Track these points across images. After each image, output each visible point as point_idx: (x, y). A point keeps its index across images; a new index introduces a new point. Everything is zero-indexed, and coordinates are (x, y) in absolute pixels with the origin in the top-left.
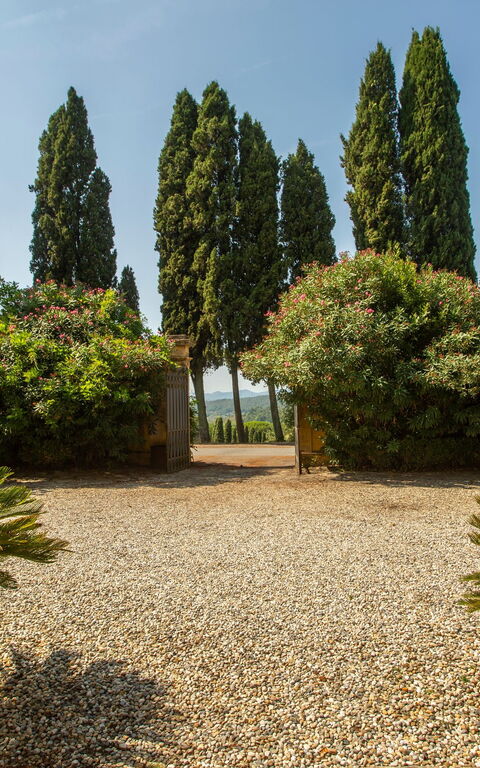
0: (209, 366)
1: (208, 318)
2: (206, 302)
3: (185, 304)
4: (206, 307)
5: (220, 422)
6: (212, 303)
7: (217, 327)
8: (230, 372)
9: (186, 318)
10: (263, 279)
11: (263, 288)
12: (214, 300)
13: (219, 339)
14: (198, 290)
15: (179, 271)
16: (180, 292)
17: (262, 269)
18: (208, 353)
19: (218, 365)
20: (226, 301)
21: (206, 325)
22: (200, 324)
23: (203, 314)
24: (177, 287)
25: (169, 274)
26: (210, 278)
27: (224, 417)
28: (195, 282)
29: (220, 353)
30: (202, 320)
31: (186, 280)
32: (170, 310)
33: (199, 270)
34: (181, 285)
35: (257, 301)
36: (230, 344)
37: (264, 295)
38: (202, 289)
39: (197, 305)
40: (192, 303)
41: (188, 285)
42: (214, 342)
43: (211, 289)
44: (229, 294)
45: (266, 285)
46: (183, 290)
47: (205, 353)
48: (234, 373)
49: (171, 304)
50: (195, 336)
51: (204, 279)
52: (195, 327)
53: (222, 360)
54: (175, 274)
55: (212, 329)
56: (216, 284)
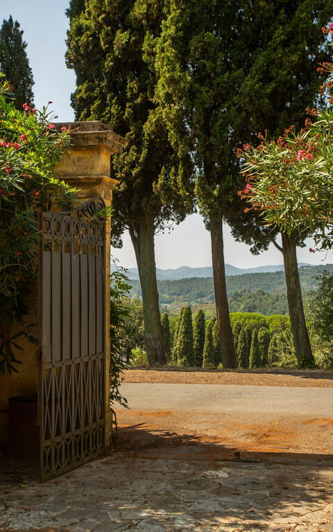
0: (167, 215)
1: (164, 113)
2: (161, 81)
3: (117, 88)
4: (161, 90)
5: (188, 313)
6: (172, 81)
7: (182, 133)
8: (209, 227)
9: (120, 116)
10: (279, 34)
11: (280, 52)
12: (177, 74)
13: (186, 158)
14: (145, 57)
15: (107, 21)
16: (109, 63)
17: (277, 12)
18: (163, 186)
19: (183, 211)
20: (202, 77)
21: (160, 130)
22: (148, 128)
23: (154, 106)
24: (104, 54)
25: (88, 28)
26: (169, 29)
27: (193, 304)
28: (139, 42)
29: (189, 187)
30: (152, 118)
31: (122, 37)
32: (90, 101)
33: (147, 16)
34: (110, 49)
35: (266, 78)
36: (208, 168)
37: (281, 66)
38: (154, 54)
39: (142, 89)
40: (133, 85)
41: (125, 49)
42: (176, 164)
43: (171, 53)
44: (208, 64)
45: (285, 44)
46: (115, 59)
47: (157, 186)
48: (214, 228)
49: (90, 89)
50: (139, 151)
51: (157, 35)
52: (139, 133)
53: (192, 203)
54: (99, 27)
55: (172, 137)
56: (181, 43)
